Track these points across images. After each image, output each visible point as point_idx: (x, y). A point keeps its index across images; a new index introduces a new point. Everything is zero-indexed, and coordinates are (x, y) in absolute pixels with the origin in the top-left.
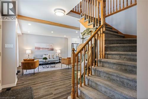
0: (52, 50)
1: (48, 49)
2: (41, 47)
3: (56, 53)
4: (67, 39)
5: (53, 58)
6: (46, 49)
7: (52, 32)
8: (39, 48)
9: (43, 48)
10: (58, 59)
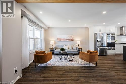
0: (72, 40)
1: (68, 40)
2: (62, 38)
3: (76, 44)
4: (87, 29)
5: (73, 49)
6: (66, 40)
7: (69, 21)
8: (60, 39)
9: (64, 39)
10: (78, 50)
